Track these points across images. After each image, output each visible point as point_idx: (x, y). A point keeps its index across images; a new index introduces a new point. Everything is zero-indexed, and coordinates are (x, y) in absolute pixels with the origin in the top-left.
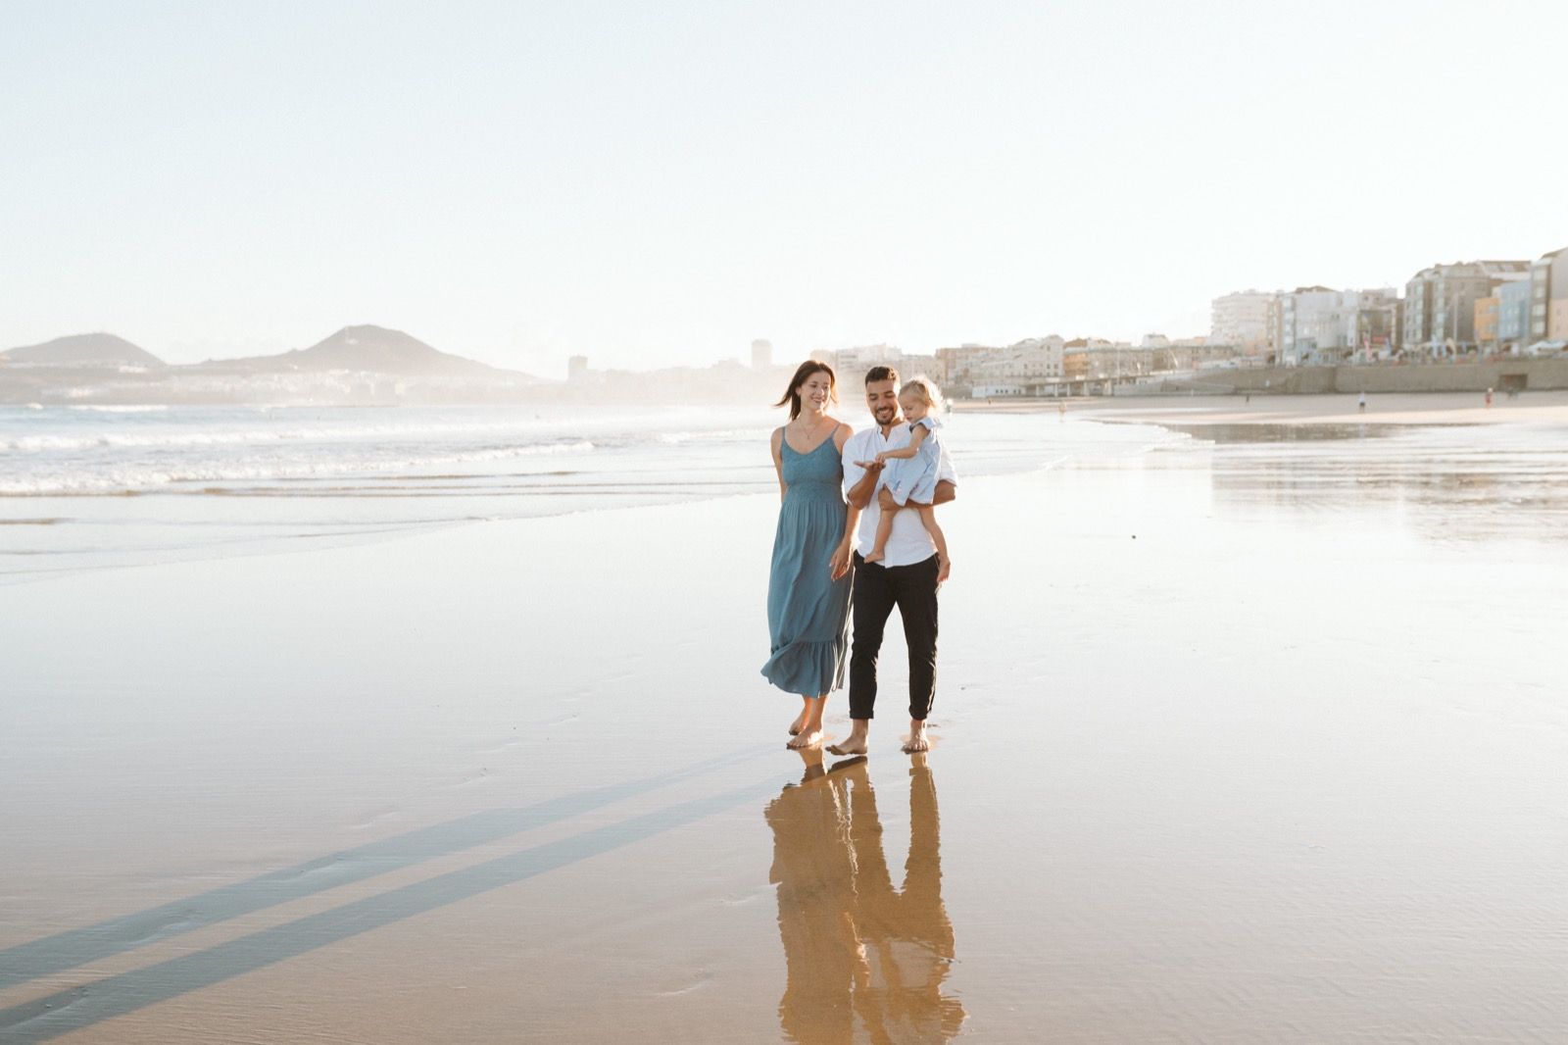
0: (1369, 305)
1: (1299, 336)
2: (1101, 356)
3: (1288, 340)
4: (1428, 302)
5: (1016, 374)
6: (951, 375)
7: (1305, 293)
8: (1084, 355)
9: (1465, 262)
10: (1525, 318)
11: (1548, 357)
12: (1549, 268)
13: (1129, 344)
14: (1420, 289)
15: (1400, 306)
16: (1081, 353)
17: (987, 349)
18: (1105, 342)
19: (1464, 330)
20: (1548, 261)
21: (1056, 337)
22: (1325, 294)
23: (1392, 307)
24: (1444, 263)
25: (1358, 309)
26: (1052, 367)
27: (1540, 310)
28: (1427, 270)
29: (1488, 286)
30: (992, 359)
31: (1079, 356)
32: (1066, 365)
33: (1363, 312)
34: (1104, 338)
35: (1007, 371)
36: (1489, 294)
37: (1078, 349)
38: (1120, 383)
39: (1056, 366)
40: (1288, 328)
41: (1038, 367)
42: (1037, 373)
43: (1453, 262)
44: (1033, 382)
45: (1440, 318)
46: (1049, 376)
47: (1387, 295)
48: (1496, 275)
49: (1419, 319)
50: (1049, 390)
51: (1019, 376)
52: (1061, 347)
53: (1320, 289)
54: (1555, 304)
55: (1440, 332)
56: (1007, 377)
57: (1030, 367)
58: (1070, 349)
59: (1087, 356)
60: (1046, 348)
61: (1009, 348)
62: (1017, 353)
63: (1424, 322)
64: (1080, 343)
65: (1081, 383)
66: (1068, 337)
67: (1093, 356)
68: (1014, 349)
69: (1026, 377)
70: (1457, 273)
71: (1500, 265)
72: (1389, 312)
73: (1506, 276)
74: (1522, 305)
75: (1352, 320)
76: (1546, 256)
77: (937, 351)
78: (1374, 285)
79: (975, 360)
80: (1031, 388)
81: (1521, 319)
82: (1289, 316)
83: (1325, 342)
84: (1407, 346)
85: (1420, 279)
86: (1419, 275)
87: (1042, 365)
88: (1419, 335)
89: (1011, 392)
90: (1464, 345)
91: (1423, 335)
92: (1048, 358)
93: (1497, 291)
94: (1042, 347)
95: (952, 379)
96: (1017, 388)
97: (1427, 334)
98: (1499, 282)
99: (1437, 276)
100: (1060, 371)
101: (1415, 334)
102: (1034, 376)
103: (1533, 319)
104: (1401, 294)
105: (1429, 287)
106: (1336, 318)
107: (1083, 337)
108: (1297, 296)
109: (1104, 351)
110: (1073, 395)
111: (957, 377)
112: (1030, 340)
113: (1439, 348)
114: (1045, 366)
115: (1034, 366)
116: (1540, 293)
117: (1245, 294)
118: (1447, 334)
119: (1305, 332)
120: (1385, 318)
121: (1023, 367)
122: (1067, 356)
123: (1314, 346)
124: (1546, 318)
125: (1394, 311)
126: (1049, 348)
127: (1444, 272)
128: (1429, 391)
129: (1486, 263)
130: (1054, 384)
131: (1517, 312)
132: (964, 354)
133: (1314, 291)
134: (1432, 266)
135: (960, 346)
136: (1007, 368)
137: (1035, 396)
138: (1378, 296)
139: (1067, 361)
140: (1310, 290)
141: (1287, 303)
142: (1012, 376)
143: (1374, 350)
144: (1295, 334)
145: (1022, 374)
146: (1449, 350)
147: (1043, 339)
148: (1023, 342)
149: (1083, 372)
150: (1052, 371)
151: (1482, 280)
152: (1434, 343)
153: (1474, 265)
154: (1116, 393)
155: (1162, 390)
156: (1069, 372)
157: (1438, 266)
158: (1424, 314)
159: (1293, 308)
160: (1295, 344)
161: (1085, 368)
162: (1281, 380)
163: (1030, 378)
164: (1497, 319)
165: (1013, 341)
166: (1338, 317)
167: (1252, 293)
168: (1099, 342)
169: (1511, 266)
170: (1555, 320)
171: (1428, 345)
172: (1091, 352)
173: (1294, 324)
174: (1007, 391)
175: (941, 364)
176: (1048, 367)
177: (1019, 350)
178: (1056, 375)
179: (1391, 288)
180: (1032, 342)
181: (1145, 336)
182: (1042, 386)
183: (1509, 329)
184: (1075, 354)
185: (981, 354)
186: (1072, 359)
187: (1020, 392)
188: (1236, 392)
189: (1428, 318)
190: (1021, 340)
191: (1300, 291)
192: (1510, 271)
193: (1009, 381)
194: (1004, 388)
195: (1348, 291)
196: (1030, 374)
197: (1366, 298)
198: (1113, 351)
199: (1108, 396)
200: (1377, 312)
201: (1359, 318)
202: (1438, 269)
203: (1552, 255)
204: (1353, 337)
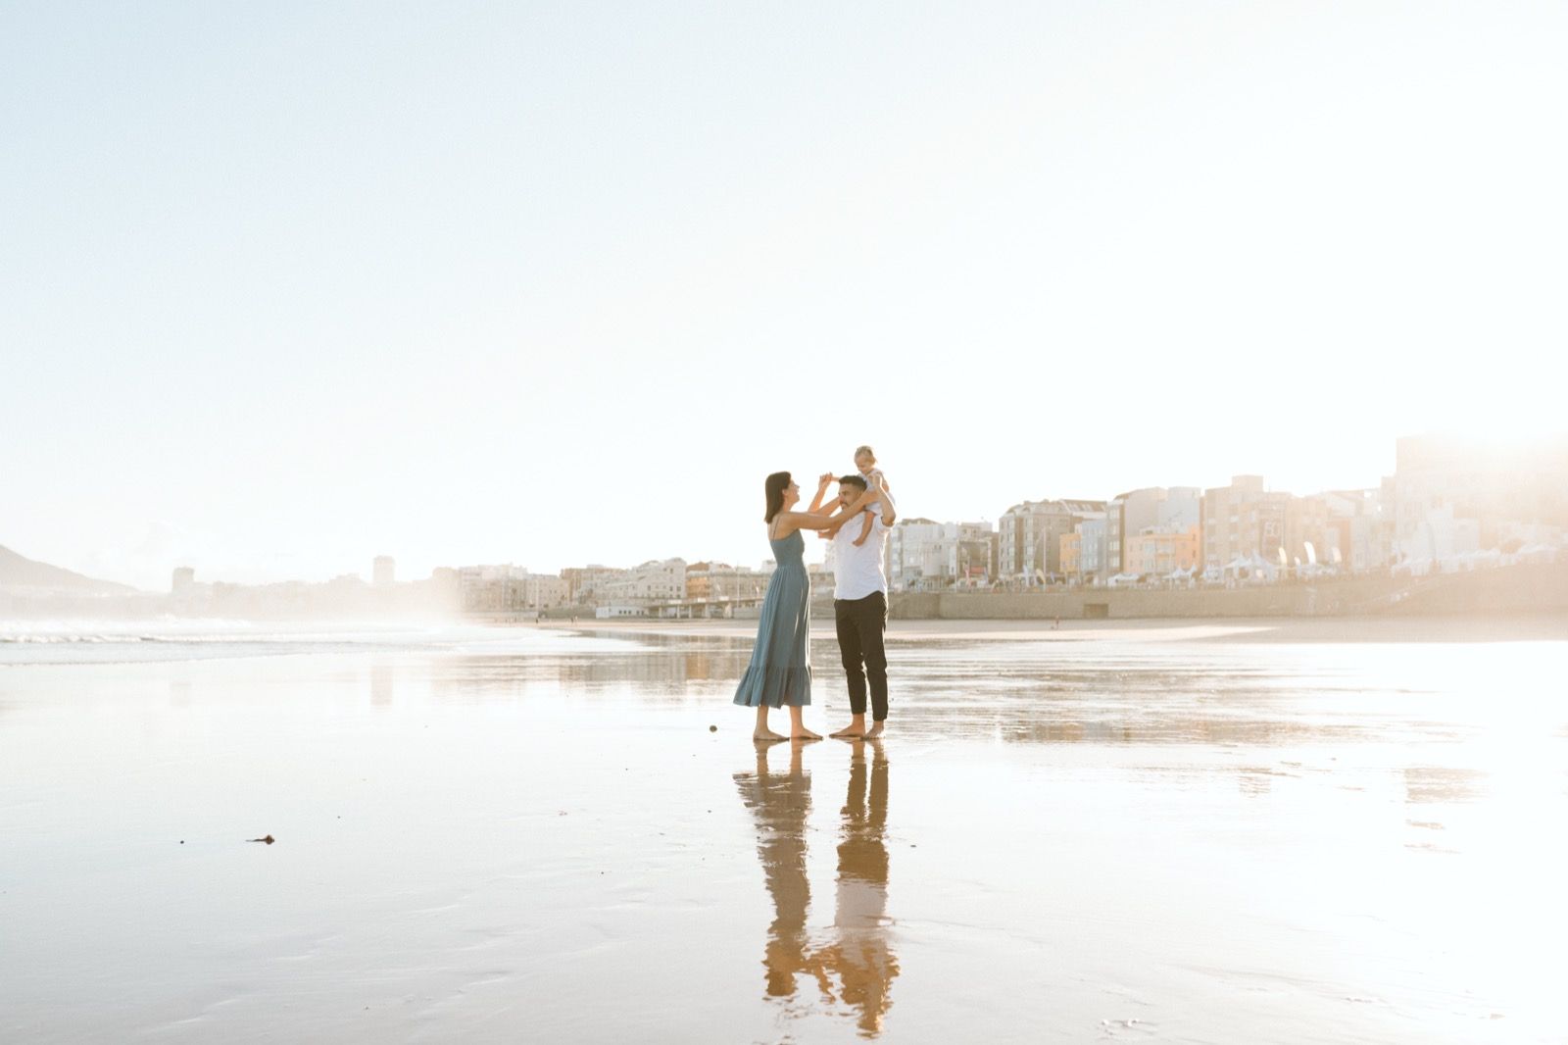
0: (967, 538)
1: (906, 564)
2: (721, 579)
3: (896, 568)
4: (1020, 537)
5: (639, 595)
6: (576, 595)
7: (910, 525)
8: (705, 579)
9: (1050, 500)
10: (1102, 553)
11: (1123, 588)
13: (749, 569)
14: (1012, 523)
15: (995, 538)
16: (703, 576)
17: (611, 570)
18: (727, 566)
19: (1051, 562)
20: (1121, 501)
21: (679, 559)
22: (928, 526)
23: (988, 540)
24: (1033, 500)
25: (958, 541)
26: (675, 589)
27: (1116, 546)
28: (1019, 506)
29: (1070, 523)
30: (617, 580)
31: (701, 579)
32: (689, 588)
33: (962, 543)
34: (725, 562)
35: (631, 592)
36: (1072, 530)
37: (700, 573)
38: (740, 606)
39: (679, 589)
40: (895, 557)
41: (661, 589)
42: (660, 595)
43: (1040, 500)
44: (657, 603)
45: (1030, 551)
46: (671, 598)
47: (984, 529)
48: (1077, 513)
49: (1012, 550)
50: (672, 611)
51: (643, 598)
52: (684, 570)
53: (924, 521)
54: (1129, 541)
55: (1030, 564)
56: (630, 598)
57: (653, 589)
58: (692, 573)
59: (708, 577)
60: (669, 570)
61: (633, 569)
62: (640, 575)
63: (1016, 554)
64: (702, 566)
65: (702, 605)
66: (690, 562)
67: (715, 579)
68: (638, 570)
69: (649, 598)
70: (1044, 510)
71: (1080, 505)
72: (986, 544)
73: (1085, 514)
74: (1100, 541)
75: (953, 550)
76: (1118, 497)
77: (562, 571)
79: (599, 581)
80: (654, 609)
81: (1100, 554)
82: (896, 545)
83: (928, 571)
84: (1001, 576)
85: (1012, 514)
86: (1011, 511)
87: (665, 587)
88: (1012, 567)
89: (634, 613)
90: (1052, 576)
91: (1016, 566)
92: (671, 580)
93: (1078, 527)
94: (665, 570)
95: (576, 599)
96: (640, 610)
97: (1020, 565)
98: (1080, 520)
99: (1026, 512)
100: (683, 593)
101: (1008, 567)
102: (657, 598)
103: (1110, 555)
104: (996, 529)
105: (1020, 522)
106: (938, 548)
107: (705, 561)
108: (903, 527)
109: (725, 575)
110: (695, 617)
111: (581, 598)
112: (655, 562)
113: (1031, 578)
114: (668, 588)
115: (657, 587)
116: (1115, 531)
118: (1038, 566)
119: (910, 561)
120: (982, 550)
121: (646, 588)
122: (689, 579)
123: (920, 573)
124: (1121, 553)
125: (990, 544)
126: (672, 570)
127: (1033, 509)
128: (1023, 618)
129: (1067, 502)
130: (675, 606)
131: (1096, 546)
132: (589, 575)
133: (919, 522)
134: (1022, 503)
135: (584, 567)
136: (630, 589)
137: (657, 617)
138: (976, 529)
139: (689, 584)
140: (915, 522)
142: (636, 597)
143: (973, 579)
144: (902, 563)
145: (646, 595)
146: (1039, 580)
147: (666, 562)
148: (647, 564)
149: (704, 595)
150: (674, 593)
151: (1064, 516)
152: (1026, 574)
153: (1058, 503)
154: (735, 616)
156: (691, 595)
157: (1027, 503)
158: (1016, 547)
159: (900, 538)
160: (902, 572)
161: (707, 591)
163: (653, 600)
164: (1079, 552)
165: (637, 564)
166: (940, 547)
168: (721, 566)
169: (1089, 507)
170: (1129, 555)
171: (1020, 575)
172: (713, 575)
173: (901, 552)
174: (630, 612)
175: (567, 585)
176: (671, 589)
177: (642, 571)
178: (679, 597)
179: (986, 523)
180: (656, 564)
181: (764, 562)
182: (665, 608)
183: (1090, 563)
184: (697, 577)
185: (606, 574)
186: (694, 582)
187: (643, 612)
189: (1020, 550)
190: (645, 562)
191: (906, 522)
192: (1088, 510)
193: (631, 602)
194: (628, 609)
195: (949, 524)
196: (653, 595)
197: (965, 531)
198: (733, 575)
199: (728, 619)
200: (975, 544)
201: (959, 549)
202: (1027, 506)
203: (1125, 497)
204: (954, 567)
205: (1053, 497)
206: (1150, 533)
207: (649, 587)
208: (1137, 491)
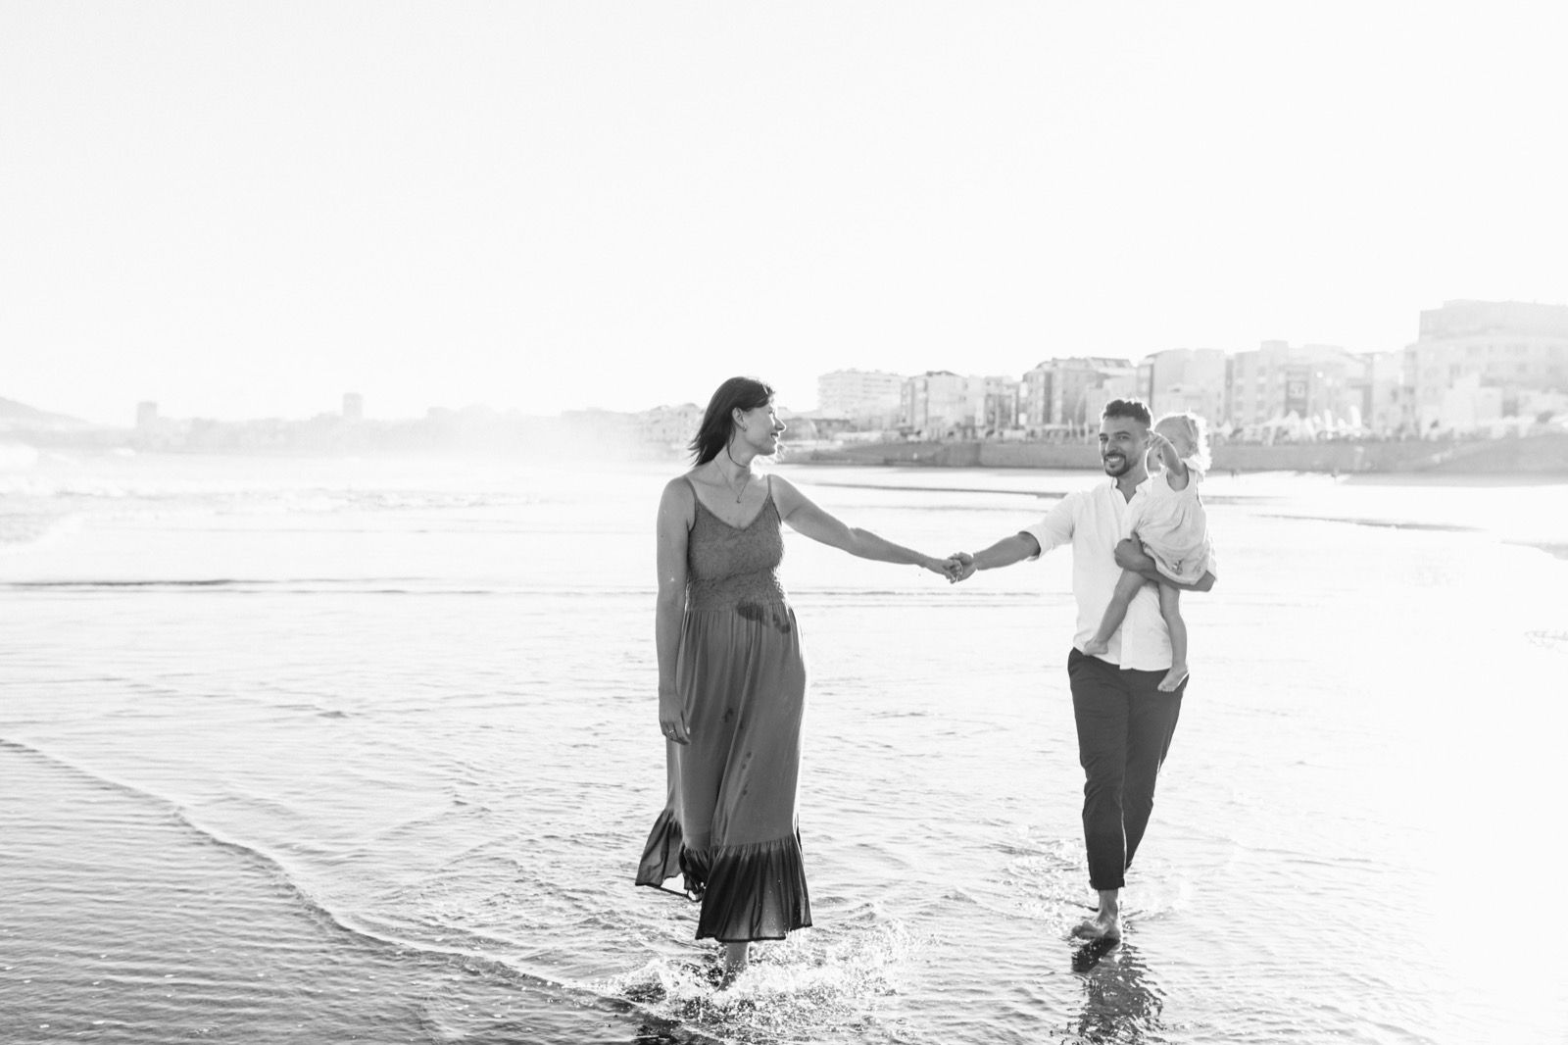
0: (993, 390)
1: (931, 414)
3: (919, 418)
4: (1049, 390)
7: (935, 377)
9: (1077, 357)
12: (1152, 367)
14: (1042, 379)
19: (1079, 415)
20: (1151, 361)
22: (952, 378)
23: (1012, 392)
24: (1059, 356)
25: (984, 394)
28: (1046, 362)
29: (1101, 377)
33: (989, 396)
36: (1100, 386)
40: (920, 407)
43: (1068, 357)
45: (1058, 404)
47: (1006, 382)
48: (1103, 370)
49: (1041, 404)
53: (948, 374)
54: (1157, 398)
55: (1058, 416)
60: (683, 415)
63: (1045, 407)
68: (651, 413)
70: (1072, 366)
71: (1105, 362)
72: (1010, 397)
73: (1110, 371)
75: (980, 403)
76: (1149, 356)
78: (995, 373)
82: (921, 396)
85: (1040, 370)
86: (1040, 366)
88: (1040, 419)
90: (1086, 428)
91: (1044, 418)
93: (1107, 384)
94: (679, 414)
97: (1047, 417)
98: (1107, 377)
99: (1054, 368)
101: (1036, 418)
104: (1018, 382)
105: (1049, 377)
106: (963, 399)
108: (930, 379)
113: (1062, 430)
116: (1145, 387)
117: (848, 372)
118: (1064, 421)
119: (935, 411)
120: (1007, 402)
123: (944, 424)
125: (1014, 397)
126: (686, 415)
127: (1061, 365)
129: (1094, 359)
133: (943, 375)
134: (1050, 359)
138: (999, 382)
140: (939, 373)
141: (920, 385)
143: (1001, 430)
144: (926, 411)
146: (1073, 432)
148: (659, 408)
151: (1094, 370)
152: (1054, 425)
153: (1085, 360)
155: (812, 458)
157: (1054, 359)
158: (1044, 401)
159: (926, 388)
160: (926, 422)
162: (930, 454)
166: (965, 399)
167: (854, 372)
169: (1113, 363)
171: (1048, 427)
173: (926, 401)
179: (1010, 376)
188: (887, 463)
189: (1048, 404)
190: (655, 406)
191: (930, 374)
192: (1113, 367)
195: (972, 377)
197: (988, 384)
200: (1000, 396)
201: (986, 401)
202: (1055, 362)
203: (1154, 356)
204: (980, 418)
205: (1080, 354)
206: (1177, 390)
207: (664, 431)
208: (1167, 352)
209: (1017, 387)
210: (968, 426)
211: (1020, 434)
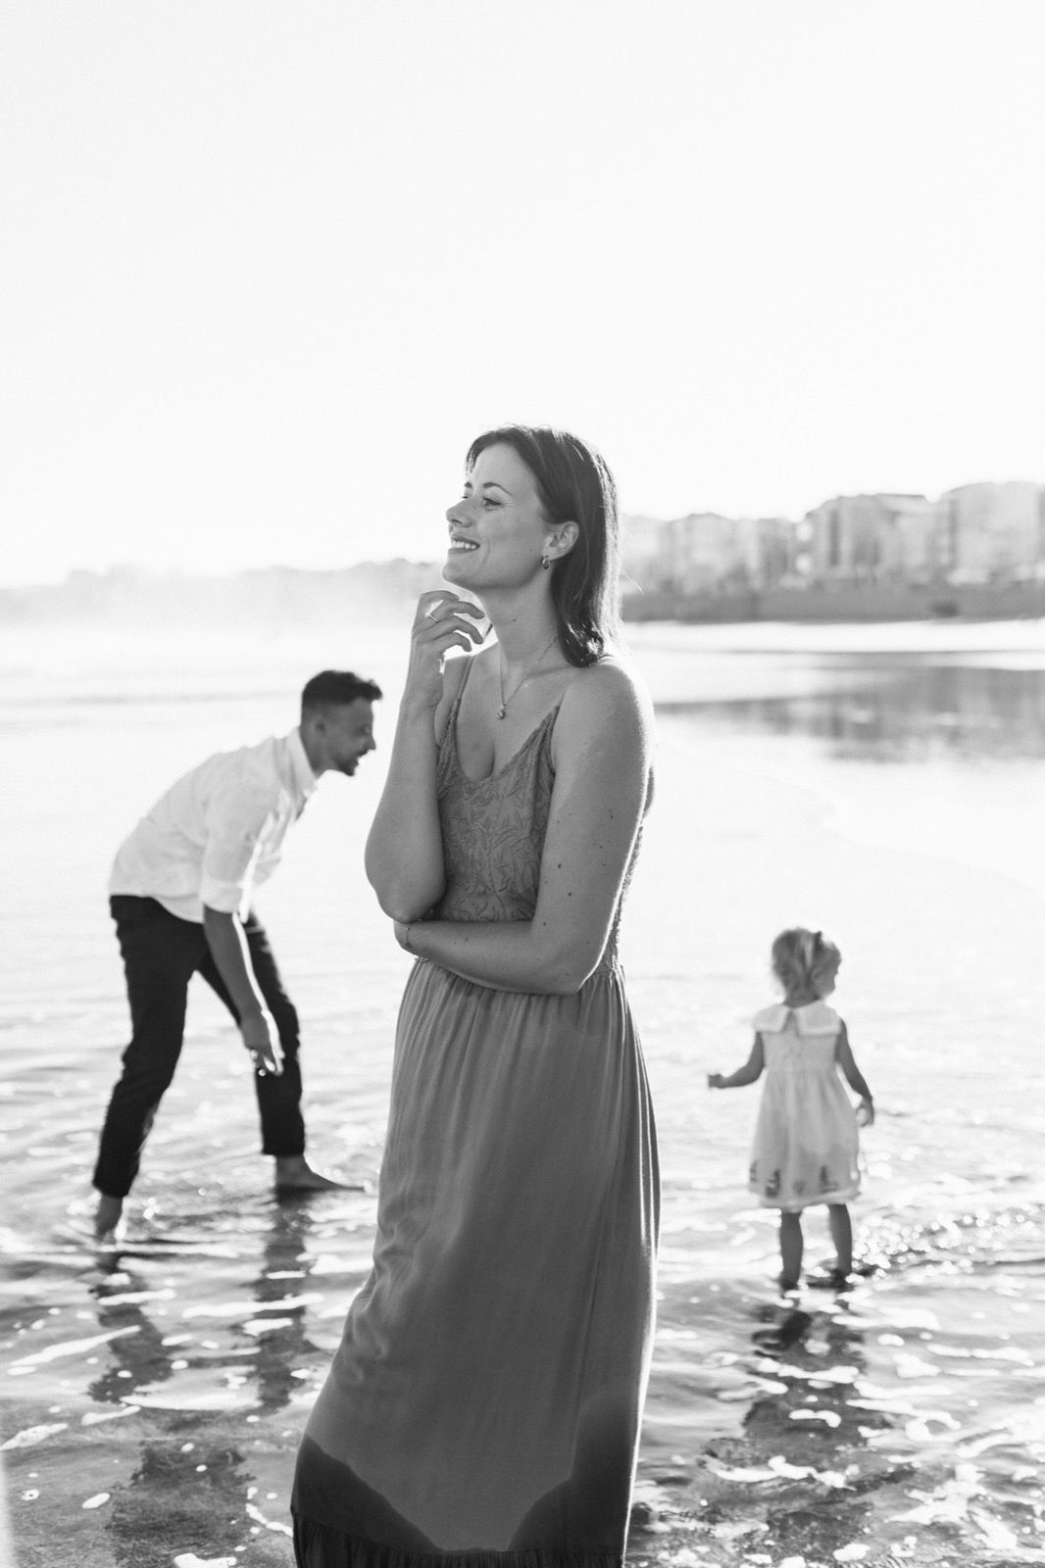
0: (767, 533)
1: (695, 560)
3: (681, 567)
4: (834, 532)
7: (697, 519)
9: (867, 494)
10: (932, 548)
11: (968, 587)
14: (824, 519)
20: (952, 497)
22: (718, 521)
24: (846, 494)
25: (757, 536)
27: (946, 541)
28: (831, 500)
29: (893, 516)
33: (762, 540)
36: (893, 525)
40: (681, 552)
43: (855, 494)
45: (846, 546)
48: (894, 505)
49: (826, 543)
53: (712, 516)
55: (846, 559)
63: (830, 549)
70: (859, 505)
71: (897, 498)
72: (787, 538)
74: (928, 535)
75: (753, 546)
76: (949, 490)
81: (928, 549)
85: (824, 508)
86: (823, 504)
88: (825, 562)
97: (834, 559)
98: (901, 514)
99: (841, 507)
101: (820, 562)
105: (835, 517)
108: (690, 522)
116: (945, 524)
118: (854, 564)
119: (699, 557)
120: (782, 544)
124: (953, 549)
127: (848, 504)
129: (885, 495)
131: (924, 542)
133: (707, 518)
134: (835, 498)
138: (773, 523)
141: (680, 530)
144: (689, 558)
151: (886, 510)
153: (876, 498)
158: (830, 539)
159: (688, 533)
160: (692, 571)
164: (902, 549)
166: (734, 542)
169: (907, 499)
170: (961, 551)
171: (835, 573)
183: (916, 558)
189: (835, 547)
191: (692, 517)
192: (909, 503)
195: (741, 519)
197: (763, 525)
200: (776, 539)
201: (761, 544)
202: (841, 498)
203: (954, 491)
204: (754, 561)
205: (871, 490)
208: (969, 485)
209: (793, 527)
210: (739, 574)
211: (801, 584)
